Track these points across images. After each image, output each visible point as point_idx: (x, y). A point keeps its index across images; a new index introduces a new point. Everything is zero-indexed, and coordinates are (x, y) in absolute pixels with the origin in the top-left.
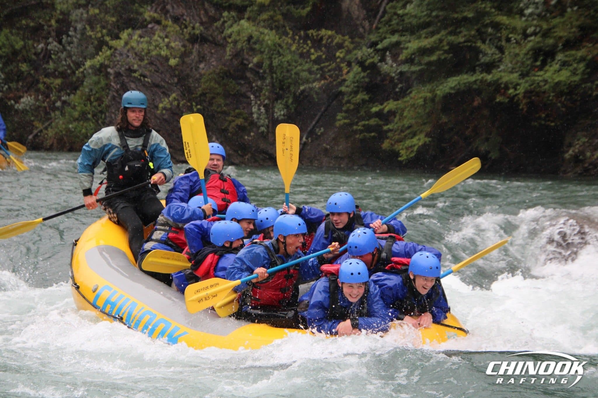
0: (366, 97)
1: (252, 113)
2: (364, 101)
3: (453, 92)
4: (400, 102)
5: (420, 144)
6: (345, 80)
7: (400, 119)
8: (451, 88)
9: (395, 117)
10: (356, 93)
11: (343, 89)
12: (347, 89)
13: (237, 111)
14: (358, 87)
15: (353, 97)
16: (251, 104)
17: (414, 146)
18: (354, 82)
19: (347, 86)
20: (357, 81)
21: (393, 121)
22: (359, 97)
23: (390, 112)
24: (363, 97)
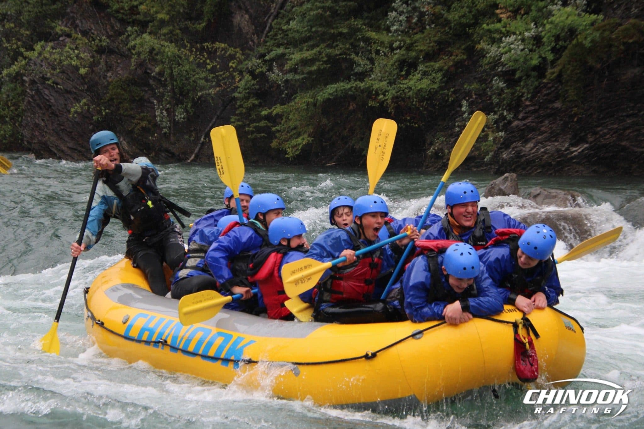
0: (256, 102)
1: (155, 117)
2: (254, 106)
3: (331, 97)
4: (286, 106)
5: (304, 143)
6: (237, 87)
7: (286, 121)
8: (330, 94)
9: (282, 120)
10: (247, 98)
11: (236, 95)
12: (240, 95)
13: (142, 114)
14: (248, 93)
15: (245, 102)
16: (154, 108)
17: (299, 145)
18: (245, 89)
19: (239, 93)
20: (248, 88)
21: (281, 123)
22: (250, 102)
23: (277, 115)
24: (254, 102)
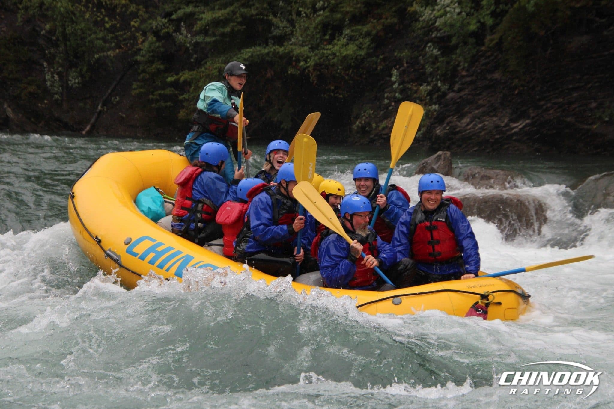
0: (162, 67)
1: (45, 81)
2: (159, 71)
4: (195, 72)
6: (140, 50)
7: (195, 89)
9: (191, 87)
10: (151, 62)
11: (139, 58)
12: (143, 58)
13: (30, 78)
14: (153, 56)
15: (148, 67)
16: (44, 71)
18: (149, 52)
19: (142, 56)
20: (153, 51)
21: (189, 91)
22: (154, 66)
23: (185, 81)
24: (159, 66)
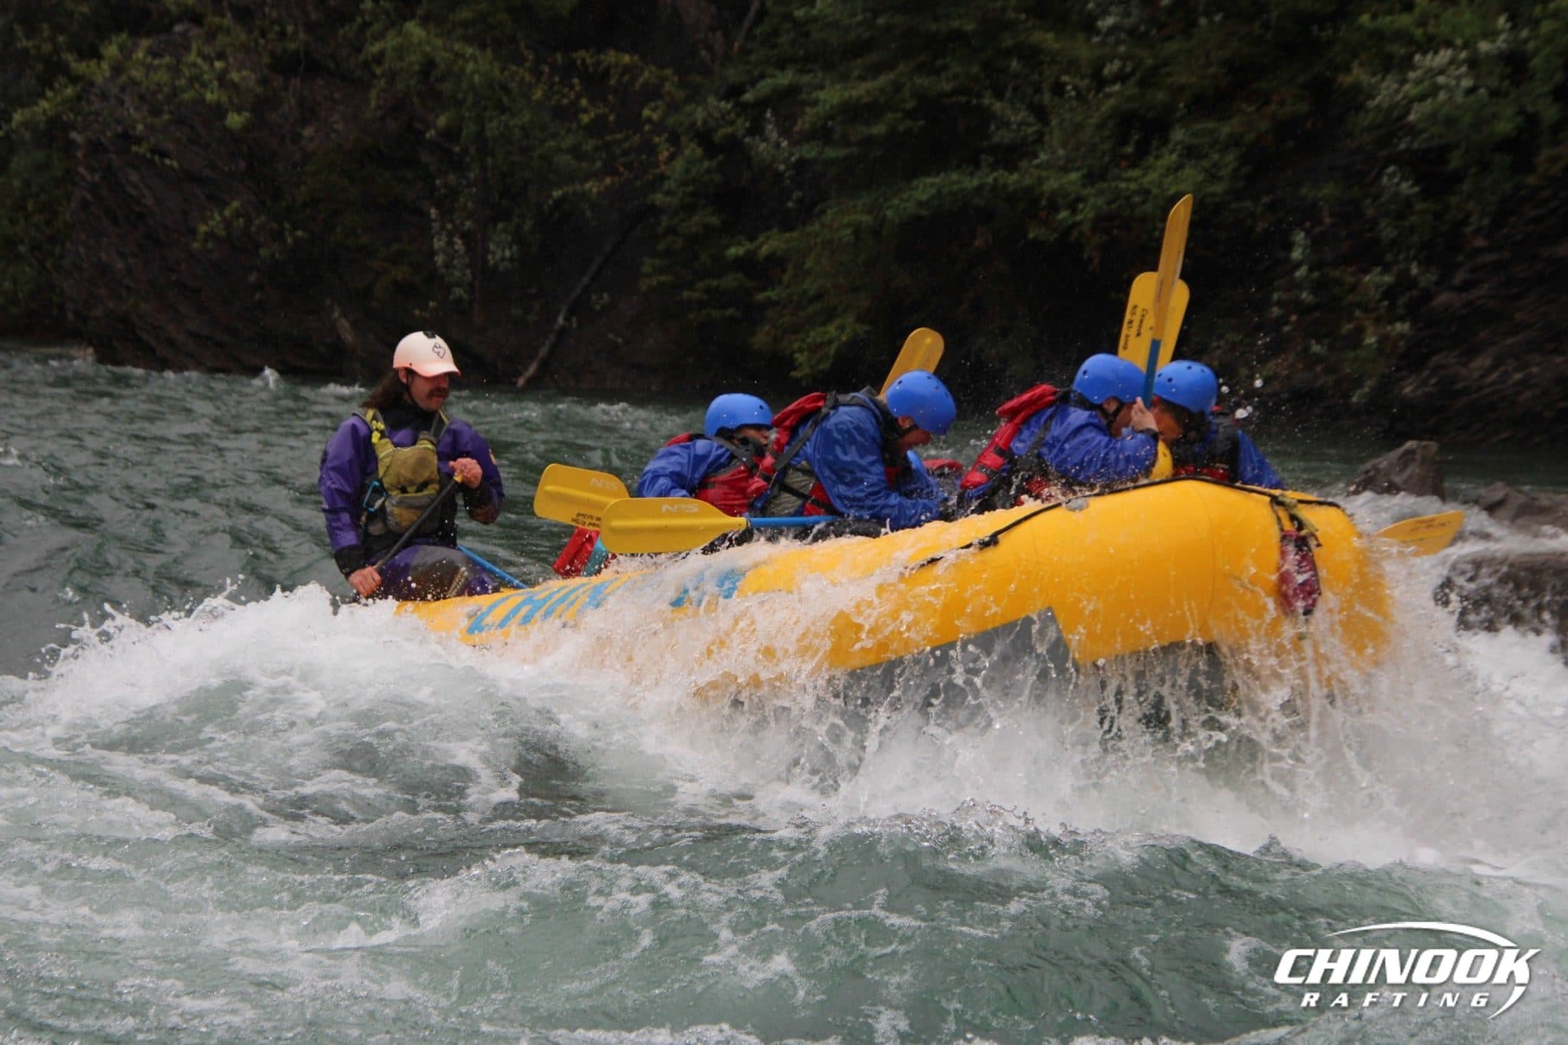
0: (715, 220)
1: (433, 253)
2: (708, 230)
3: (924, 213)
4: (795, 234)
5: (844, 338)
6: (663, 177)
7: (795, 277)
8: (920, 204)
9: (784, 271)
10: (689, 209)
11: (658, 198)
12: (669, 199)
13: (395, 247)
14: (693, 194)
15: (683, 220)
16: (430, 229)
17: (830, 342)
18: (684, 183)
19: (668, 193)
20: (694, 181)
21: (780, 282)
22: (696, 219)
23: (772, 257)
24: (707, 219)
